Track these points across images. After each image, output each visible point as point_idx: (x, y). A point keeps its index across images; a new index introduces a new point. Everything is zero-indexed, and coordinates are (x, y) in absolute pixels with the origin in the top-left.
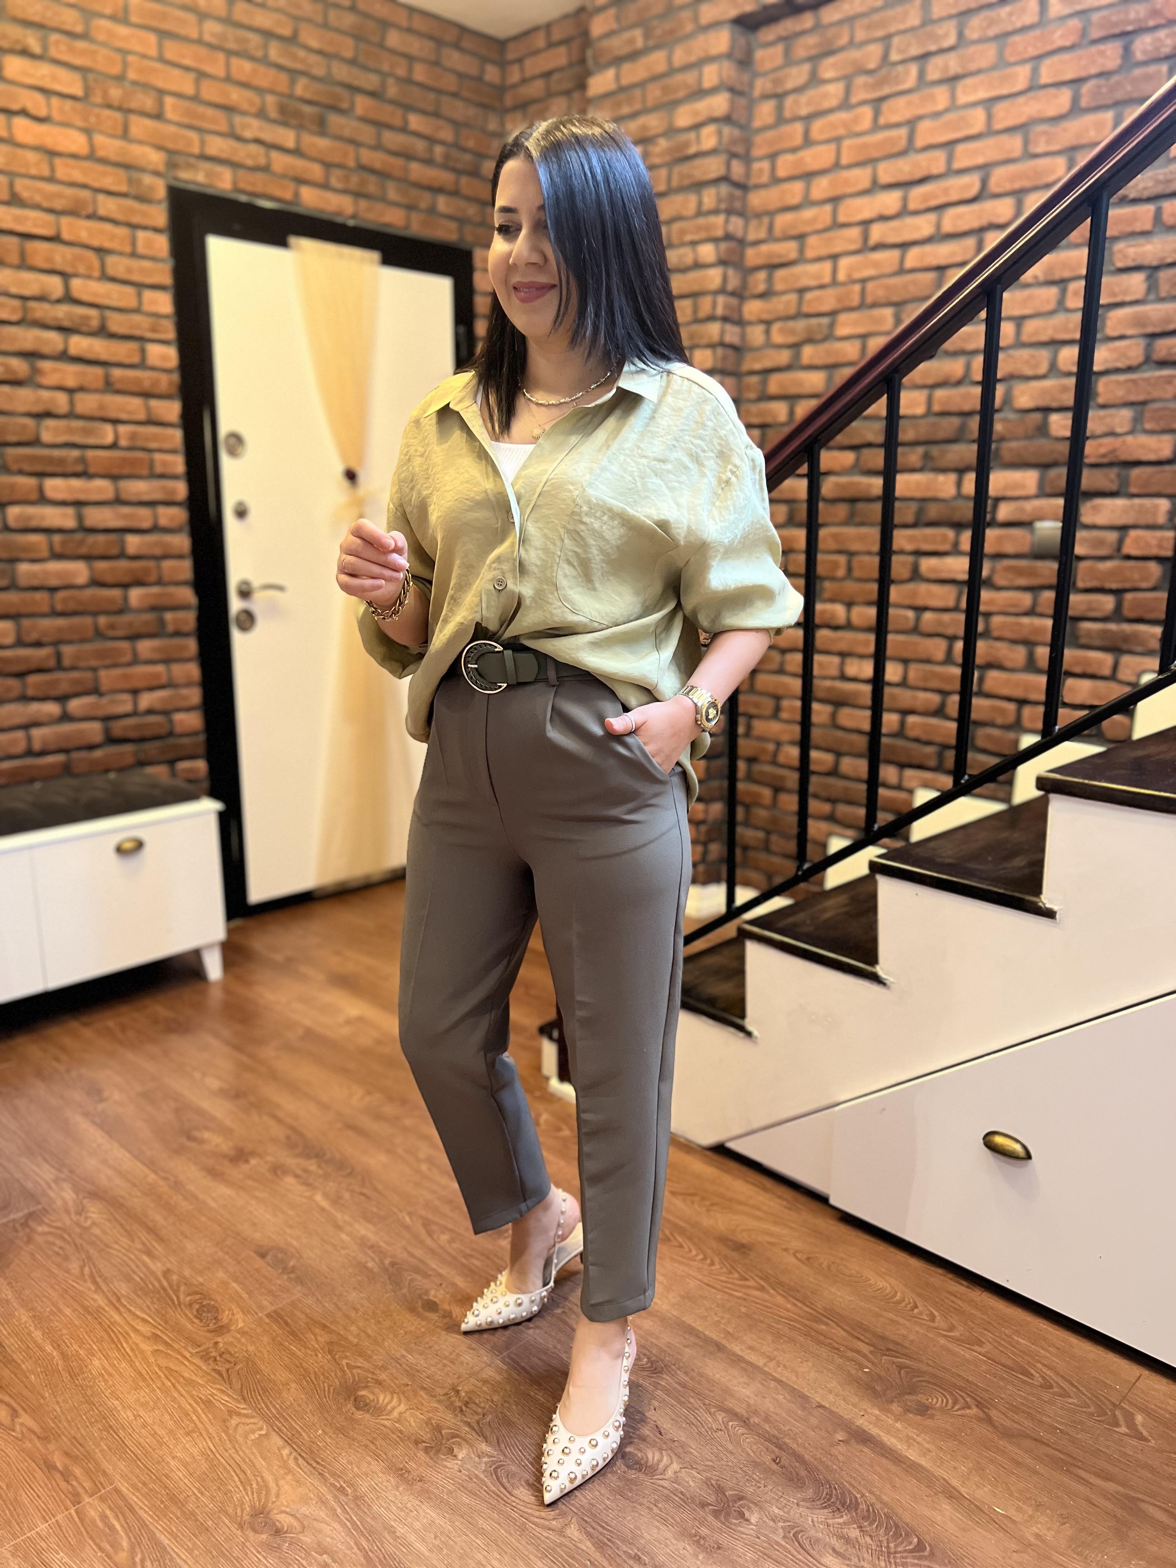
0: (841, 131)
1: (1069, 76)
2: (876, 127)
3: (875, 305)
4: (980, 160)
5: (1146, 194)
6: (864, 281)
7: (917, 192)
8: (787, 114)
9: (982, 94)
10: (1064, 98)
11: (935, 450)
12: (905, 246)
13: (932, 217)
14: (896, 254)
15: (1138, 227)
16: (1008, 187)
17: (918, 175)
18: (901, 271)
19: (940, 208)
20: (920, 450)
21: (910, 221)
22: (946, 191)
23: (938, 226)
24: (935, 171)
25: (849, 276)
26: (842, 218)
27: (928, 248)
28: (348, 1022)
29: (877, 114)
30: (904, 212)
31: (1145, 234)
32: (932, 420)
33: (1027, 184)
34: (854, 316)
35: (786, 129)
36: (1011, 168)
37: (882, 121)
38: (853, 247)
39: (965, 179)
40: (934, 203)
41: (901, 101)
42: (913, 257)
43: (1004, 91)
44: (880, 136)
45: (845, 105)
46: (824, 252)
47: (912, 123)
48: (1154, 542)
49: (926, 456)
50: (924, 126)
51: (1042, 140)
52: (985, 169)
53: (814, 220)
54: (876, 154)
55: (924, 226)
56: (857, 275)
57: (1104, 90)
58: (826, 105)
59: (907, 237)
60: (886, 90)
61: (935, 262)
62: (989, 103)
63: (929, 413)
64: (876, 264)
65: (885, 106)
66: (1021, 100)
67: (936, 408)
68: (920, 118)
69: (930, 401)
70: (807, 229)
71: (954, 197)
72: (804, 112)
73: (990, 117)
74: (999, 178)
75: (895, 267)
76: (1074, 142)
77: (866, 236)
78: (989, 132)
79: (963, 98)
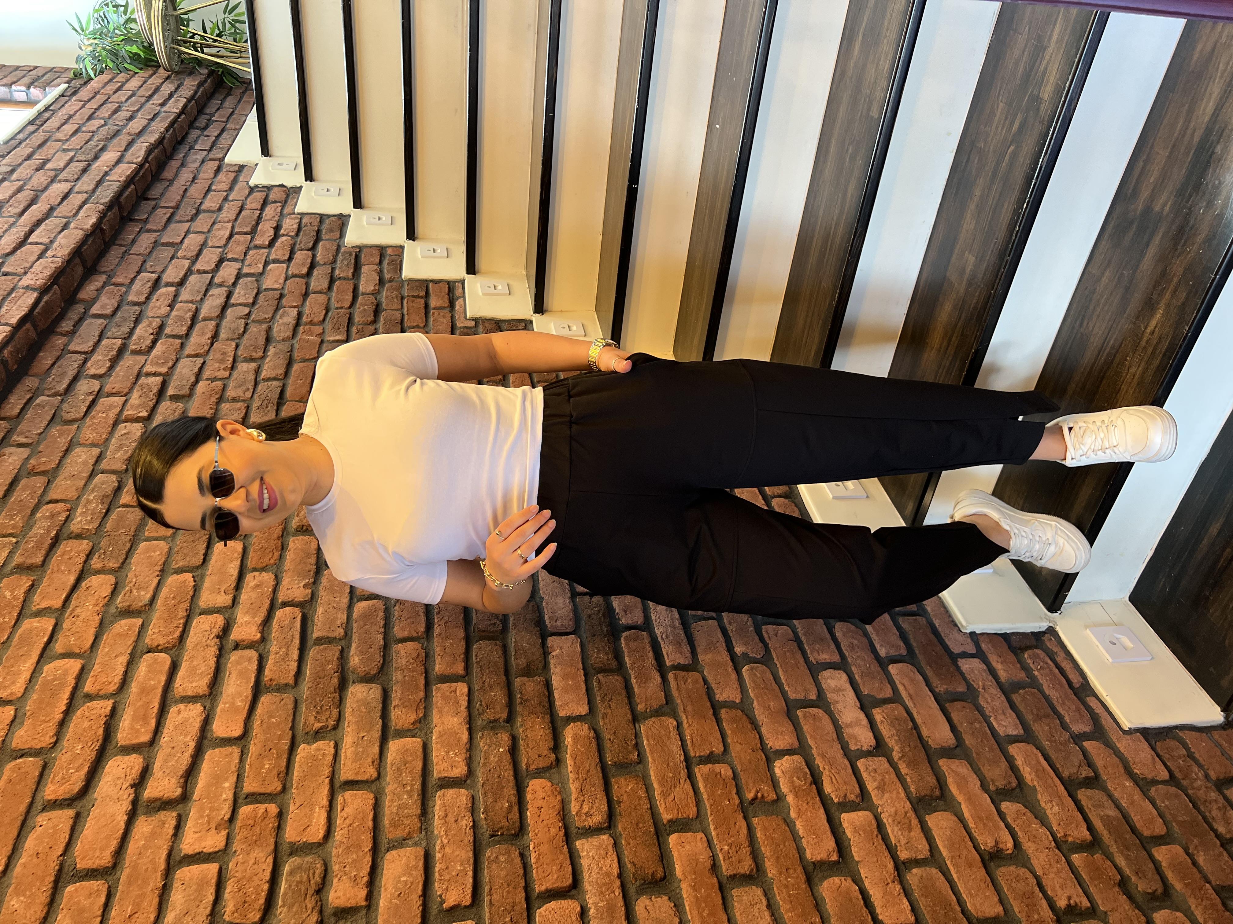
1: (71, 581)
3: (286, 774)
4: (122, 661)
6: (238, 800)
7: (125, 732)
9: (26, 668)
10: (97, 581)
11: (517, 663)
12: (203, 742)
13: (175, 709)
14: (210, 753)
18: (242, 739)
19: (167, 700)
20: (518, 682)
21: (165, 739)
23: (193, 699)
24: (106, 711)
25: (219, 828)
26: (104, 858)
27: (220, 710)
30: (147, 748)
32: (475, 670)
33: (183, 607)
34: (294, 812)
36: (153, 625)
38: (169, 827)
39: (140, 673)
40: (154, 710)
42: (226, 728)
49: (527, 672)
51: (136, 595)
63: (466, 676)
64: (216, 782)
67: (459, 668)
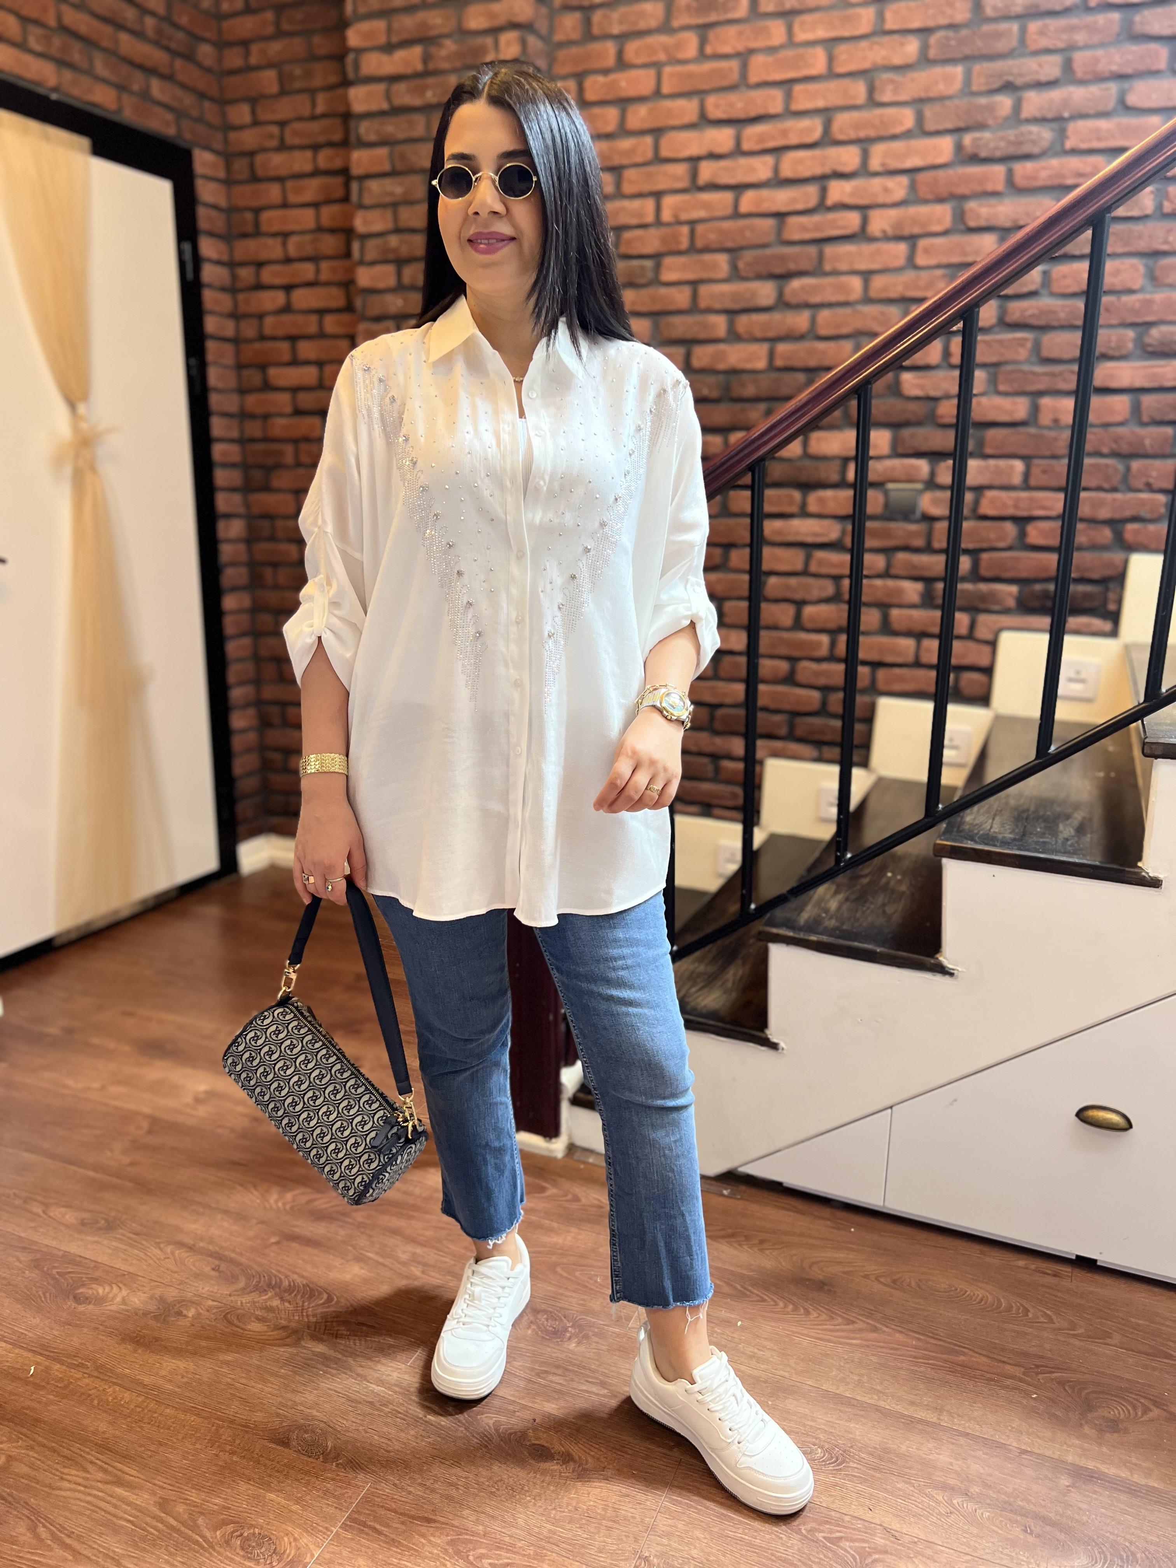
0: (662, 57)
1: (916, 24)
2: (702, 56)
3: (707, 249)
4: (820, 103)
5: (998, 154)
6: (692, 223)
7: (753, 131)
8: (596, 30)
9: (821, 33)
10: (911, 47)
12: (739, 188)
13: (769, 160)
14: (728, 197)
15: (990, 187)
16: (853, 135)
17: (753, 114)
18: (737, 215)
19: (778, 151)
21: (743, 161)
22: (785, 133)
23: (776, 170)
24: (772, 111)
25: (676, 216)
26: (665, 153)
27: (765, 193)
28: (198, 1101)
29: (703, 42)
30: (738, 151)
31: (995, 194)
33: (872, 133)
34: (681, 260)
35: (595, 47)
36: (855, 115)
37: (709, 50)
38: (680, 185)
39: (805, 123)
40: (771, 144)
41: (731, 31)
42: (748, 201)
43: (847, 34)
44: (708, 66)
45: (666, 28)
46: (646, 188)
47: (744, 56)
48: (1010, 503)
50: (758, 61)
51: (890, 88)
52: (827, 114)
53: (633, 151)
54: (705, 87)
55: (762, 168)
56: (684, 217)
57: (953, 43)
58: (642, 25)
59: (739, 178)
60: (713, 17)
61: (775, 208)
62: (830, 43)
64: (706, 205)
65: (711, 34)
66: (864, 44)
68: (751, 51)
69: (771, 355)
70: (625, 162)
71: (794, 140)
72: (616, 30)
73: (831, 59)
74: (842, 123)
75: (729, 211)
76: (923, 95)
77: (694, 174)
78: (832, 74)
79: (801, 36)
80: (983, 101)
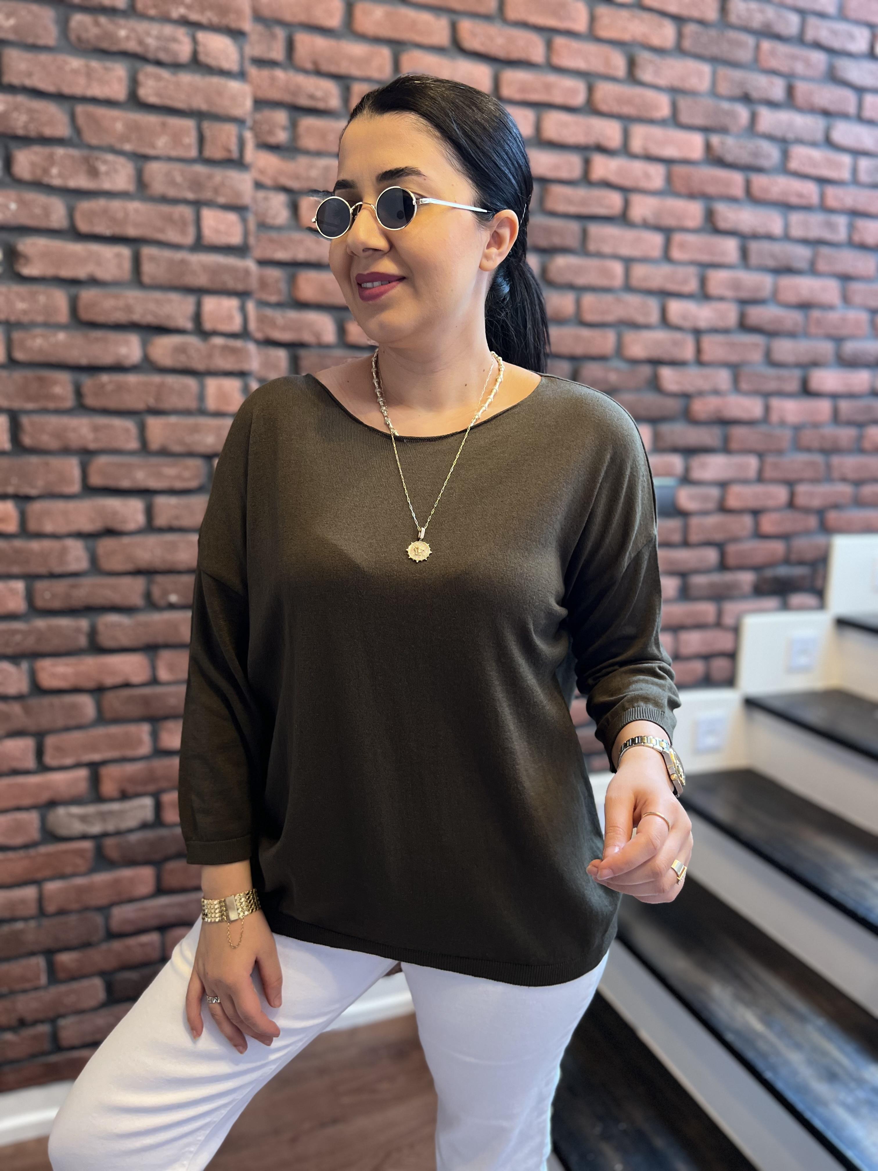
1: (672, 10)
4: (582, 65)
10: (669, 32)
16: (615, 109)
22: (548, 87)
33: (633, 112)
36: (616, 87)
48: (749, 496)
51: (650, 68)
52: (589, 78)
53: (366, 61)
54: (456, 6)
57: (703, 40)
71: (558, 98)
73: (592, 19)
74: (605, 93)
78: (593, 36)
80: (726, 105)
